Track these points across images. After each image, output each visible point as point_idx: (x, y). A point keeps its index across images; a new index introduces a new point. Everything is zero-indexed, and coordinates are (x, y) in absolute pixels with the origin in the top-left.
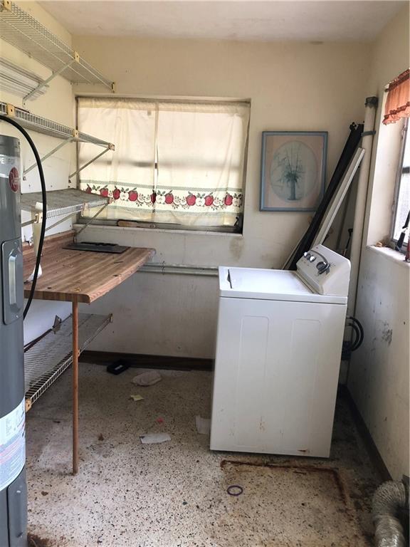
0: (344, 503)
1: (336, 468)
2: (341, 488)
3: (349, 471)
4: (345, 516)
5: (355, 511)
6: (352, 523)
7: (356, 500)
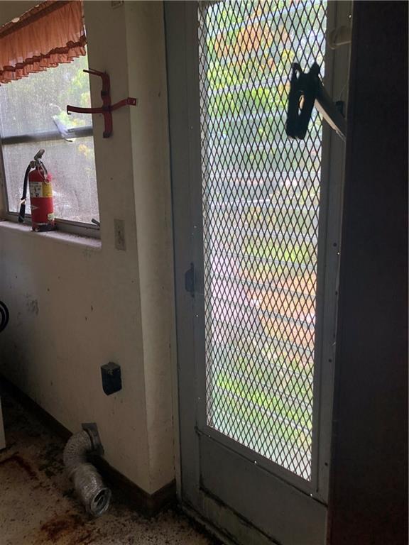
0: (37, 479)
1: (16, 453)
2: (28, 468)
3: (30, 448)
4: (41, 490)
5: (48, 480)
6: (50, 492)
7: (45, 470)
